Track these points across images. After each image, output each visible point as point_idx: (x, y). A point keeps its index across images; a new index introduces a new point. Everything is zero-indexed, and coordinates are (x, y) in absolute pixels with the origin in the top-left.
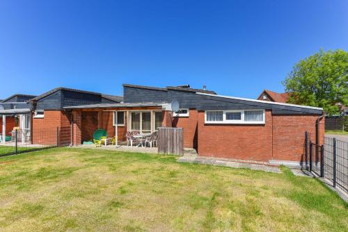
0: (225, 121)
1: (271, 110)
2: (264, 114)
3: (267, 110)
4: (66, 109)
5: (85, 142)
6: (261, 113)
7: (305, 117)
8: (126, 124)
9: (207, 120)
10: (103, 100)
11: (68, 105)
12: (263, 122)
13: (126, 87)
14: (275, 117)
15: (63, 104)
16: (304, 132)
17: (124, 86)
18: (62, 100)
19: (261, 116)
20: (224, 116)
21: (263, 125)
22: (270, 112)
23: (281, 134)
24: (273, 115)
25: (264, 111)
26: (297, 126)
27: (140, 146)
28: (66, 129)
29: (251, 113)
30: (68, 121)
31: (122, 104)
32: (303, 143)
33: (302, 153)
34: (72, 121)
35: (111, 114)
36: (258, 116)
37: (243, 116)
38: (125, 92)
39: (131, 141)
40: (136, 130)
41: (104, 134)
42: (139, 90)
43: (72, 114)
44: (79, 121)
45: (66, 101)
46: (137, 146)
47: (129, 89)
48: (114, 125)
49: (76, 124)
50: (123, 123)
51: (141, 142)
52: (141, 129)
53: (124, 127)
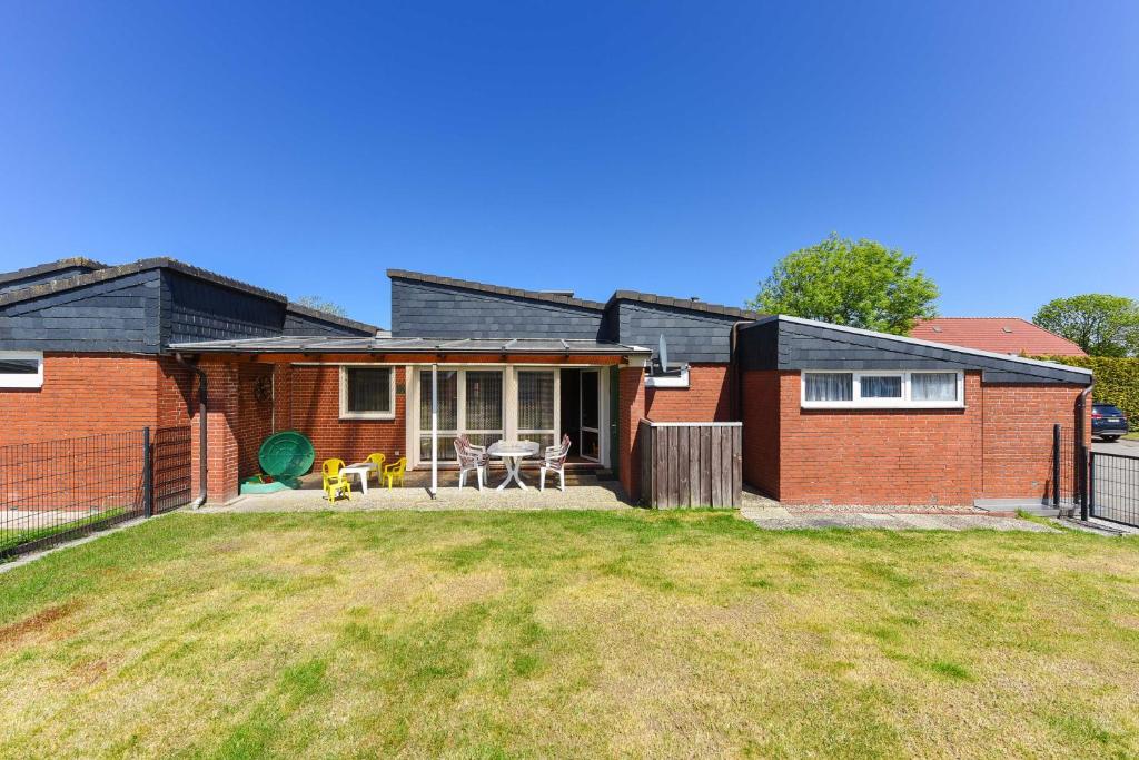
0: (859, 401)
1: (979, 373)
2: (961, 384)
3: (968, 373)
4: (183, 352)
5: (246, 486)
6: (953, 378)
7: (1053, 391)
8: (402, 411)
9: (808, 397)
10: (290, 323)
11: (187, 336)
12: (959, 404)
13: (401, 281)
14: (988, 390)
15: (168, 332)
16: (1051, 425)
17: (394, 278)
18: (167, 313)
19: (952, 386)
20: (857, 386)
21: (960, 411)
22: (977, 378)
23: (1001, 431)
24: (983, 385)
25: (961, 375)
26: (1037, 412)
27: (513, 485)
28: (176, 436)
29: (927, 378)
30: (181, 404)
31: (384, 341)
32: (1049, 452)
33: (1047, 478)
34: (198, 401)
35: (329, 374)
36: (944, 388)
37: (906, 386)
38: (395, 297)
39: (480, 471)
40: (441, 432)
41: (301, 450)
42: (459, 296)
43: (203, 375)
44: (235, 401)
45: (177, 317)
46: (501, 487)
47: (415, 289)
48: (344, 414)
49: (221, 414)
50: (386, 407)
51: (513, 473)
52: (461, 430)
53: (391, 421)
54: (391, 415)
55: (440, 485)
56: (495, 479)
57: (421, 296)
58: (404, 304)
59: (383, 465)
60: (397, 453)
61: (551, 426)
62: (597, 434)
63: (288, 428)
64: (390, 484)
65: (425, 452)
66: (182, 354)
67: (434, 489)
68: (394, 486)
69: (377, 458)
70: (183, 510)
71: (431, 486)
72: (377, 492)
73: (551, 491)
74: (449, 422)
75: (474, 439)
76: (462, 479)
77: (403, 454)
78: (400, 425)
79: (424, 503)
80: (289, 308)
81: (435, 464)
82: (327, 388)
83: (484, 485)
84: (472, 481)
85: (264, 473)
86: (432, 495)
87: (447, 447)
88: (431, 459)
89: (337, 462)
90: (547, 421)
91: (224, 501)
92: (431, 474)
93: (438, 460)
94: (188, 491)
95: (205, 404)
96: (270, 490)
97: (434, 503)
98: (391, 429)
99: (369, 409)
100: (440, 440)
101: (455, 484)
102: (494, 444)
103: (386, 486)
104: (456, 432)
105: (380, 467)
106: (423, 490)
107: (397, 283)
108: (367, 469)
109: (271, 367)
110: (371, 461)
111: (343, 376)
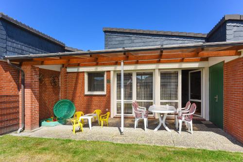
5: (44, 123)
8: (109, 92)
13: (108, 32)
15: (5, 50)
17: (105, 32)
27: (162, 128)
28: (12, 99)
30: (13, 85)
34: (21, 83)
35: (81, 75)
38: (106, 40)
39: (146, 120)
40: (125, 101)
41: (70, 108)
42: (133, 37)
43: (22, 71)
44: (37, 84)
45: (9, 44)
46: (156, 129)
47: (114, 36)
48: (87, 92)
49: (30, 89)
50: (102, 90)
51: (162, 122)
52: (134, 99)
53: (105, 95)
54: (104, 93)
55: (125, 126)
56: (153, 124)
57: (117, 39)
58: (110, 43)
59: (100, 115)
60: (107, 110)
61: (176, 98)
62: (200, 103)
63: (66, 98)
64: (102, 124)
65: (119, 110)
66: (10, 61)
67: (122, 128)
68: (104, 125)
69: (98, 112)
70: (13, 134)
71: (121, 127)
72: (96, 128)
73: (185, 133)
74: (129, 96)
75: (140, 104)
76: (136, 123)
77: (109, 111)
78: (108, 97)
79: (117, 137)
80: (66, 48)
81: (122, 115)
82: (80, 81)
83: (147, 128)
84: (141, 125)
85: (55, 117)
86: (121, 132)
87: (128, 107)
88: (121, 113)
89: (81, 113)
90: (174, 96)
91: (31, 129)
92: (121, 120)
93: (124, 113)
94: (18, 124)
95: (24, 85)
96: (53, 125)
97: (122, 137)
98: (105, 99)
99: (97, 91)
100: (125, 104)
101: (132, 126)
102: (150, 106)
103: (101, 125)
104: (131, 101)
105: (98, 116)
106: (117, 128)
107: (107, 34)
108: (92, 117)
109: (59, 73)
110: (95, 113)
111: (86, 76)
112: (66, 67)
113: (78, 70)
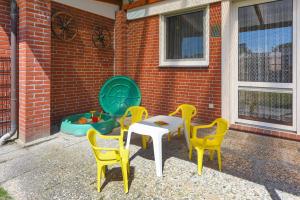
35: (152, 24)
48: (163, 62)
53: (205, 69)
54: (205, 62)
60: (211, 105)
63: (124, 74)
69: (188, 110)
77: (218, 108)
82: (150, 37)
99: (186, 57)
109: (112, 22)
110: (179, 115)
111: (162, 25)
112: (126, 11)
113: (146, 12)
